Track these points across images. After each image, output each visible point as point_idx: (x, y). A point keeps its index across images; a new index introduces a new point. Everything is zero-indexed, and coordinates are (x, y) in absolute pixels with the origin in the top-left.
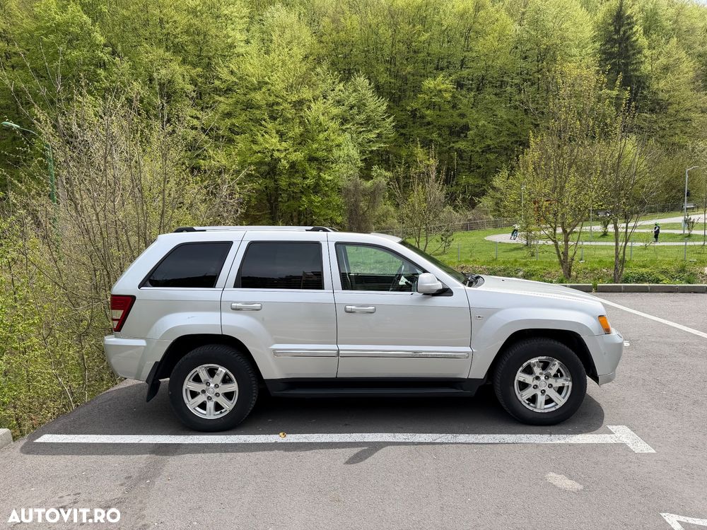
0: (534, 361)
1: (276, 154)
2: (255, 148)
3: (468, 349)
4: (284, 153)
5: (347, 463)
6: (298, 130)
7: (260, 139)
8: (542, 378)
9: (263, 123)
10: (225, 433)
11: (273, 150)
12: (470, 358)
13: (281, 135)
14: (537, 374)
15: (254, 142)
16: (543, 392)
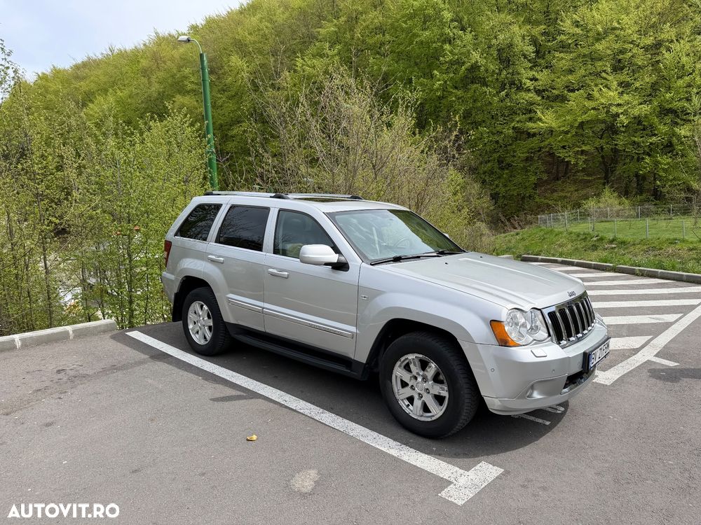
0: (411, 357)
1: (614, 110)
2: (589, 104)
3: (353, 329)
4: (625, 108)
5: (211, 400)
6: (648, 79)
7: (596, 94)
8: (420, 379)
9: (604, 75)
10: (203, 357)
11: (611, 105)
12: (355, 338)
13: (625, 86)
14: (414, 373)
15: (590, 97)
16: (420, 396)
